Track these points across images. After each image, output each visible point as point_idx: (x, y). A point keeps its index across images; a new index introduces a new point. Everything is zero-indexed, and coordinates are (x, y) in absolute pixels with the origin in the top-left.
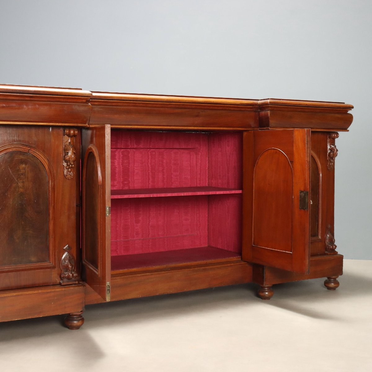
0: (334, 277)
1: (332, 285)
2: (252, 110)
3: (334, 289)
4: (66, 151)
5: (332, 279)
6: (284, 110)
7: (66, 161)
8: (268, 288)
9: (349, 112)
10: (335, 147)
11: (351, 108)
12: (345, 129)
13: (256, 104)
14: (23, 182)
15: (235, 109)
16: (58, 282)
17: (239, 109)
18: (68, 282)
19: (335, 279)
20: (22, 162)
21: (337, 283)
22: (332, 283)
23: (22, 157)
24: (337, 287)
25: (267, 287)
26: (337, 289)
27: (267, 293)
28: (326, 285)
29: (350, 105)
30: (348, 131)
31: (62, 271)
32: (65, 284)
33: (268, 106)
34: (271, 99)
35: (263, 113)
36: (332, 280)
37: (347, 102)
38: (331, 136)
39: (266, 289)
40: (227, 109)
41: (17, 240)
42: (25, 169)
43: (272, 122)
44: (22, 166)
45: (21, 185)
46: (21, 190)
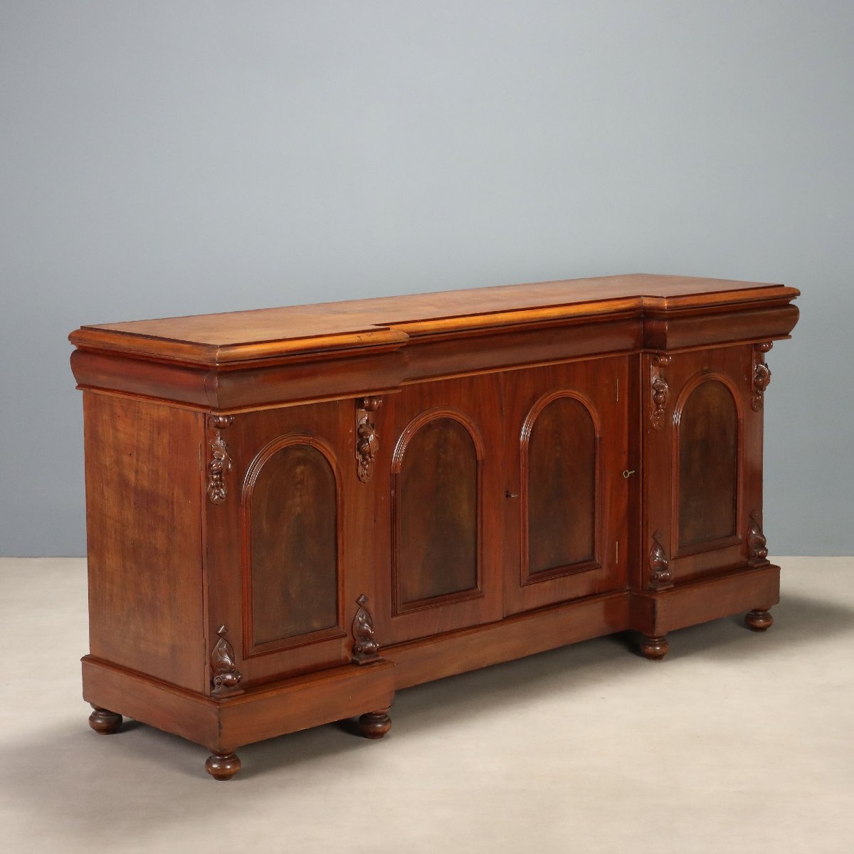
1: (761, 622)
3: (764, 629)
4: (362, 437)
7: (363, 454)
9: (792, 302)
10: (766, 365)
12: (784, 335)
14: (301, 496)
16: (350, 659)
18: (368, 658)
20: (300, 461)
21: (769, 619)
22: (762, 619)
23: (299, 454)
24: (769, 626)
29: (794, 289)
30: (790, 337)
31: (355, 640)
32: (364, 662)
33: (662, 312)
35: (654, 324)
36: (761, 613)
38: (758, 348)
41: (294, 596)
42: (303, 473)
43: (672, 342)
44: (299, 469)
45: (298, 500)
46: (298, 509)
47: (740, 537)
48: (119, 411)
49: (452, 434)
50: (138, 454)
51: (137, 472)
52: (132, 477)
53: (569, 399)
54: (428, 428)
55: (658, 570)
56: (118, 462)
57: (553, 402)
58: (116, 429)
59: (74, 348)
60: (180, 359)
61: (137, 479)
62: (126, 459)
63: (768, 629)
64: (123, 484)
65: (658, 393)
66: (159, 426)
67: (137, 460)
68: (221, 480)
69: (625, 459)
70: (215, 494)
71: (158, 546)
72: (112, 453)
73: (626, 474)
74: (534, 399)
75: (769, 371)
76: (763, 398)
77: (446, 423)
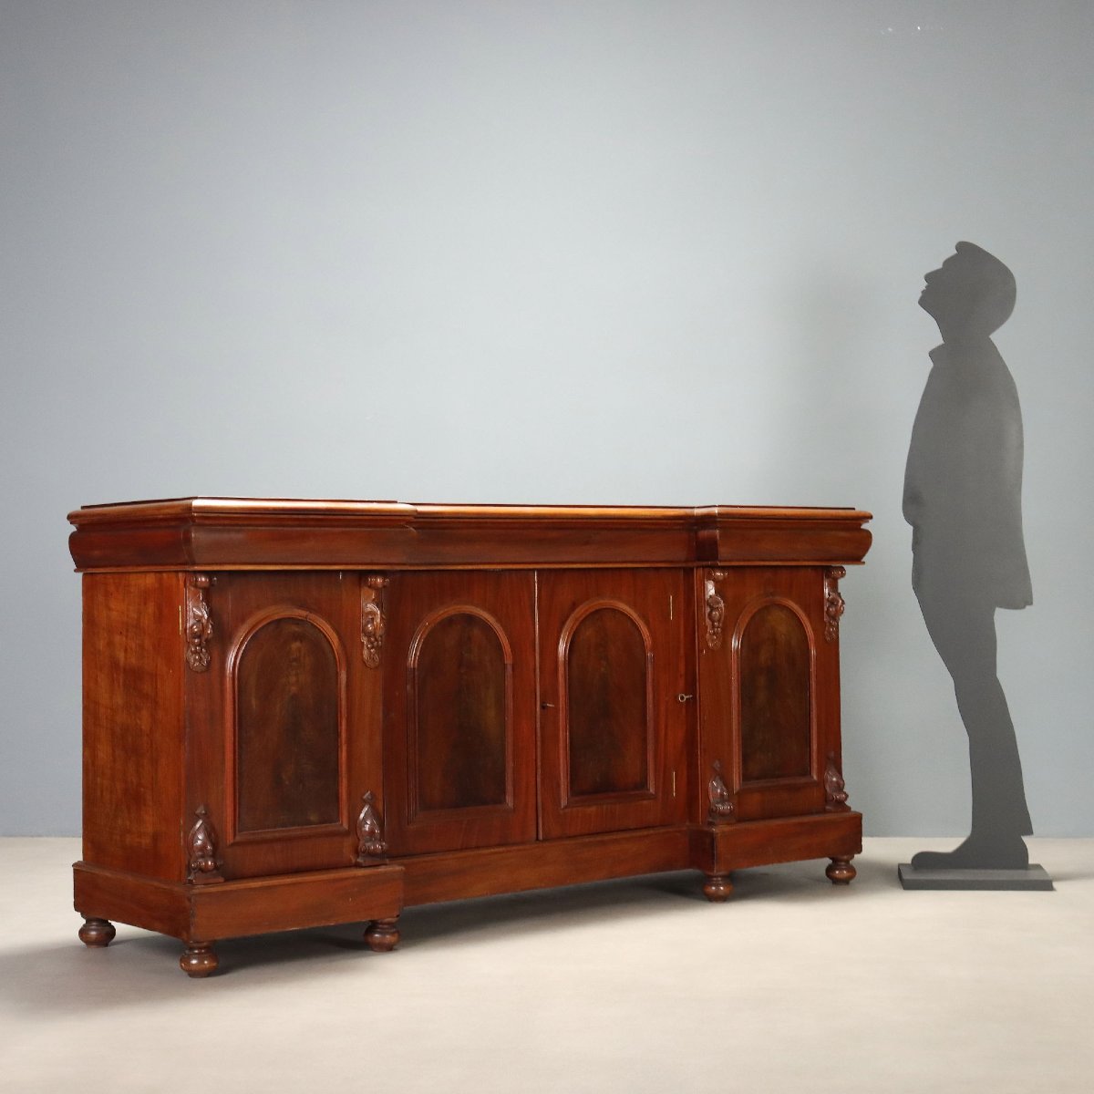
0: (844, 857)
2: (683, 528)
3: (845, 881)
4: (369, 616)
5: (841, 861)
6: (745, 527)
7: (368, 635)
8: (723, 878)
9: (865, 526)
10: (840, 595)
11: (867, 518)
12: (857, 560)
13: (690, 517)
14: (297, 675)
16: (353, 861)
18: (373, 861)
19: (847, 861)
20: (296, 637)
21: (852, 871)
22: (842, 869)
23: (295, 628)
24: (852, 878)
25: (722, 876)
27: (721, 888)
28: (830, 874)
29: (866, 512)
30: (863, 563)
31: (359, 841)
32: (367, 864)
33: (714, 520)
35: (704, 533)
36: (842, 863)
38: (830, 573)
39: (720, 879)
41: (287, 783)
42: (299, 650)
43: (723, 551)
44: (295, 645)
45: (293, 679)
46: (294, 689)
47: (815, 778)
48: (112, 588)
49: (476, 632)
50: (127, 631)
51: (126, 651)
52: (121, 656)
53: (615, 611)
54: (450, 622)
55: (718, 803)
56: (110, 644)
57: (597, 611)
58: (110, 609)
59: (73, 529)
60: (161, 516)
61: (126, 658)
62: (117, 638)
63: (851, 882)
64: (115, 665)
65: (712, 609)
66: (145, 596)
67: (127, 637)
68: (200, 645)
69: (681, 683)
70: (195, 660)
71: (143, 727)
72: (106, 635)
73: (682, 698)
74: (574, 606)
75: (843, 601)
76: (837, 628)
77: (471, 619)
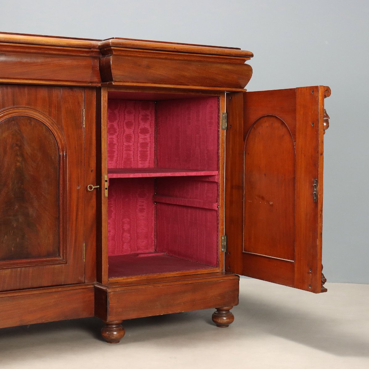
0: (225, 308)
1: (224, 319)
2: (88, 55)
3: (226, 325)
5: (223, 310)
6: (138, 55)
8: (117, 326)
11: (250, 56)
13: (94, 47)
15: (60, 53)
17: (66, 53)
19: (228, 311)
21: (231, 317)
22: (225, 317)
24: (231, 322)
25: (116, 324)
26: (231, 325)
27: (115, 333)
28: (215, 320)
29: (248, 52)
33: (109, 48)
34: (116, 38)
36: (224, 312)
37: (245, 48)
39: (114, 326)
40: (46, 52)
